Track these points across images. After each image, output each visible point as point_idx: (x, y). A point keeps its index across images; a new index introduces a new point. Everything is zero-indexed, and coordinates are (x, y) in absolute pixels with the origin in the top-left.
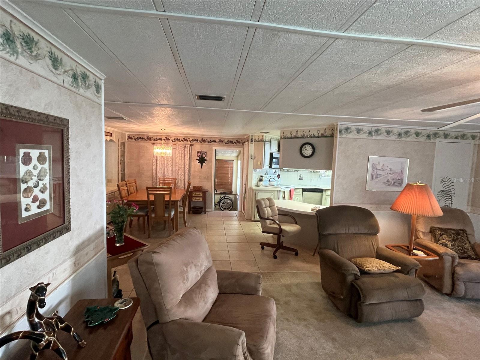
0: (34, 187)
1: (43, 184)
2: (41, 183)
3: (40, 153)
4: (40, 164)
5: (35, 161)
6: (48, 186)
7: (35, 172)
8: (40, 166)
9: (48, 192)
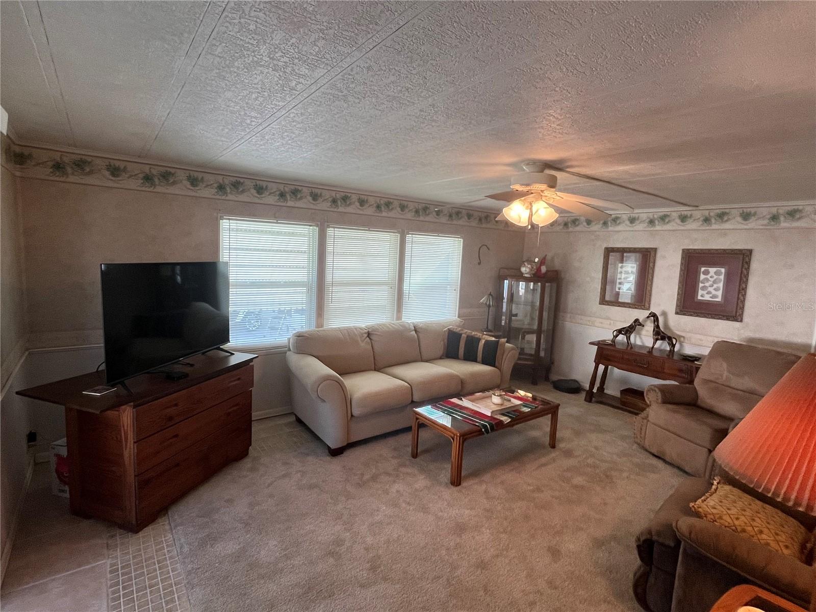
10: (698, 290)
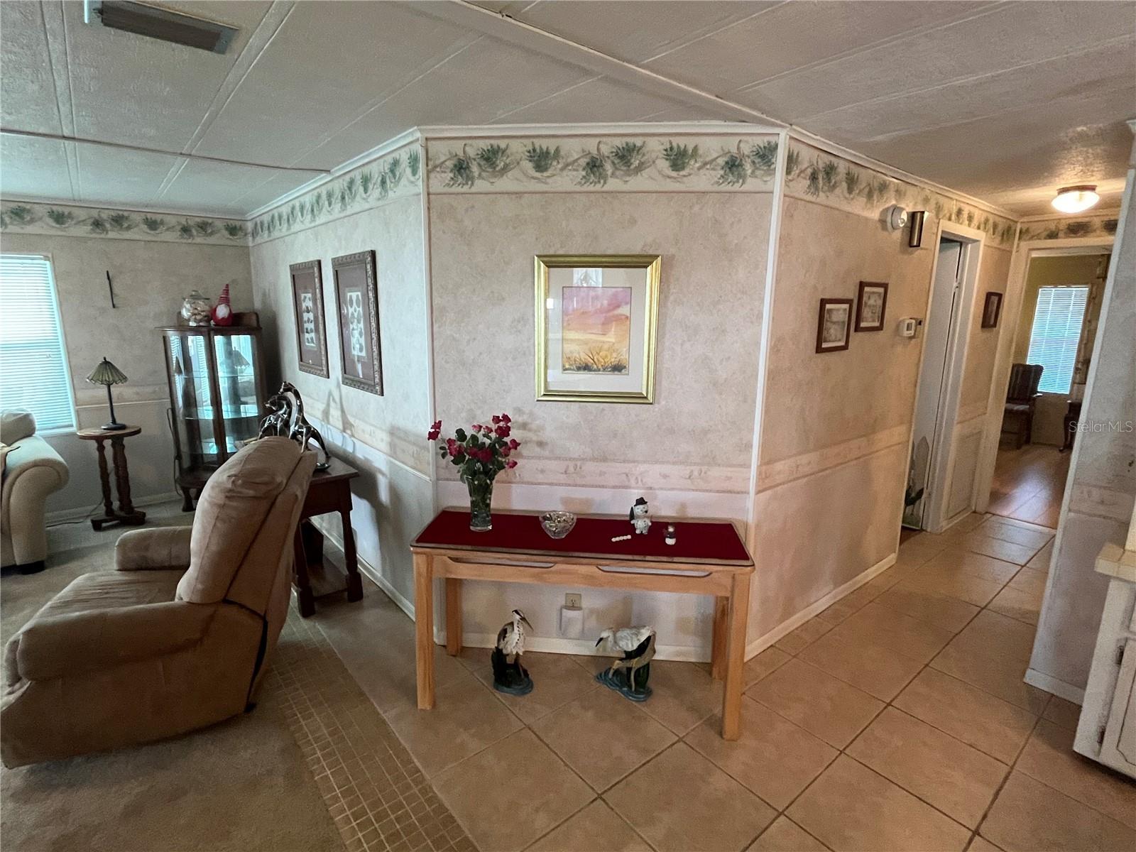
0: (356, 329)
1: (360, 329)
2: (359, 326)
3: (356, 295)
4: (358, 307)
5: (355, 304)
6: (362, 331)
7: (356, 315)
8: (358, 309)
9: (363, 338)
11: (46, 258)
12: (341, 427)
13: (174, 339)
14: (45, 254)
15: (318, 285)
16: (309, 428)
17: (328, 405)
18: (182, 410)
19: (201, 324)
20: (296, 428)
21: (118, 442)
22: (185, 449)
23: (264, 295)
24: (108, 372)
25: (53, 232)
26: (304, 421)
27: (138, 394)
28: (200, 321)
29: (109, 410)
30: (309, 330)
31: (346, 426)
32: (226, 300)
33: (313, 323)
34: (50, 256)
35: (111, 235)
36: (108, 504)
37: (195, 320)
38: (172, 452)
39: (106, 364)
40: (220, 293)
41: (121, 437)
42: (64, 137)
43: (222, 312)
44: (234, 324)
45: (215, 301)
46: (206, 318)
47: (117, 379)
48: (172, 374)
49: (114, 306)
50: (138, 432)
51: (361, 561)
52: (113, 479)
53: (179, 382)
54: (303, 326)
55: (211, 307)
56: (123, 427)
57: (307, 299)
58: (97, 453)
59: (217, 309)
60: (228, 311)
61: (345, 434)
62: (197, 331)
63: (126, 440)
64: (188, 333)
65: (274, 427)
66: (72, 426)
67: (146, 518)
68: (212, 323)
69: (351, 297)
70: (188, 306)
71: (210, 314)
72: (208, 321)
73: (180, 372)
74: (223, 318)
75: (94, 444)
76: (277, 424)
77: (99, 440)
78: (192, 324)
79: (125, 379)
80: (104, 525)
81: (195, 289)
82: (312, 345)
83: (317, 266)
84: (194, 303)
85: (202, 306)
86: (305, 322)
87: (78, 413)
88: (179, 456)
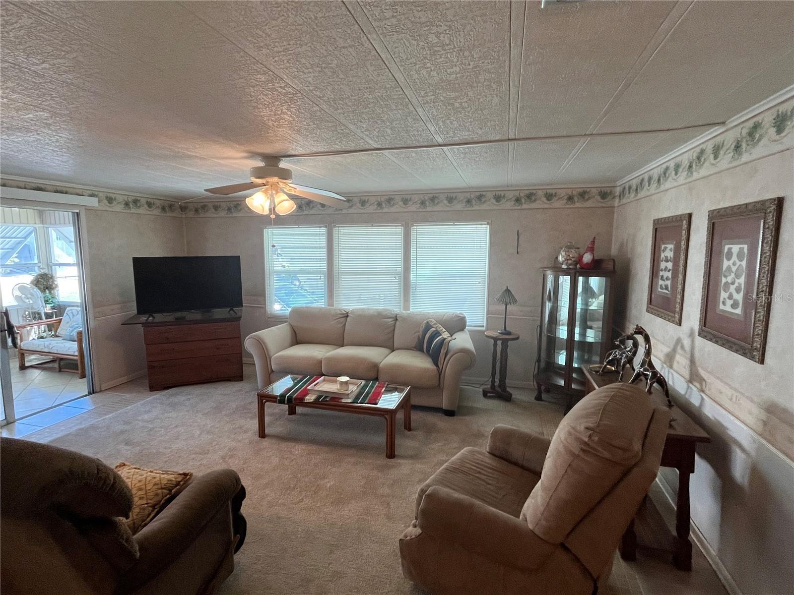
0: (731, 284)
1: (739, 283)
2: (737, 281)
3: (740, 248)
4: (739, 261)
5: (734, 258)
6: (743, 286)
7: (734, 269)
8: (738, 263)
9: (742, 294)
10: (720, 291)
11: (488, 224)
12: (687, 376)
13: (550, 278)
14: (488, 221)
15: (684, 237)
16: (655, 373)
17: (674, 350)
18: (546, 326)
19: (570, 267)
20: (642, 370)
21: (505, 342)
22: (543, 355)
23: (622, 245)
24: (508, 297)
25: (495, 207)
26: (651, 365)
27: (521, 311)
28: (570, 265)
29: (504, 318)
30: (665, 278)
31: (694, 377)
32: (591, 249)
33: (671, 272)
34: (490, 222)
35: (524, 206)
36: (493, 382)
37: (567, 264)
38: (535, 356)
39: (508, 291)
40: (588, 244)
41: (508, 340)
42: (509, 140)
43: (587, 258)
44: (595, 268)
45: (582, 251)
46: (575, 263)
47: (511, 301)
48: (544, 301)
49: (518, 253)
50: (517, 338)
51: (694, 529)
52: (498, 364)
53: (548, 306)
54: (657, 273)
55: (579, 254)
56: (509, 333)
57: (668, 250)
58: (492, 348)
59: (584, 256)
60: (592, 257)
61: (691, 385)
62: (566, 272)
63: (510, 343)
64: (560, 273)
65: (619, 360)
66: (483, 326)
67: (512, 398)
68: (578, 266)
69: (730, 249)
70: (563, 253)
71: (578, 260)
72: (576, 265)
73: (550, 300)
74: (587, 263)
75: (492, 341)
76: (621, 359)
77: (496, 339)
78: (564, 266)
79: (516, 301)
80: (488, 395)
81: (570, 241)
82: (666, 291)
83: (687, 219)
84: (568, 251)
85: (573, 254)
86: (662, 270)
87: (487, 319)
88: (539, 361)
